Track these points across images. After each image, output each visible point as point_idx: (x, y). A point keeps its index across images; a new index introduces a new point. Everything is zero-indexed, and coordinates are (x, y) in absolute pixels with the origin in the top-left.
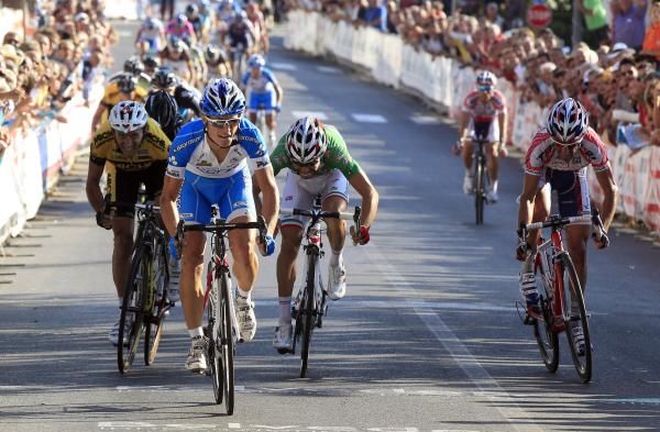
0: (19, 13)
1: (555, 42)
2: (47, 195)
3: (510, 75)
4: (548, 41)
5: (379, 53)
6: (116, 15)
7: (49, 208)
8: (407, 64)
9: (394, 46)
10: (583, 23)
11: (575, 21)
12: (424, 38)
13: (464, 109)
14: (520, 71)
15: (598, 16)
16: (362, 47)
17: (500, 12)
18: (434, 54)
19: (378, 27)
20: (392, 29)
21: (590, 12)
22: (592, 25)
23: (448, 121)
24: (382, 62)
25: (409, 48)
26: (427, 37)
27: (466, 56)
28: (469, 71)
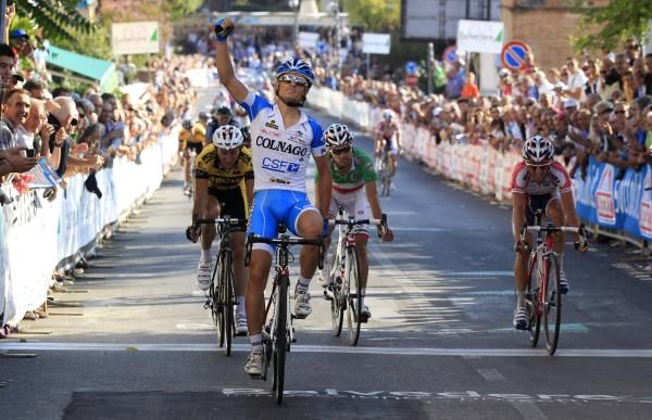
0: (148, 85)
1: (420, 93)
2: (164, 176)
3: (397, 110)
4: (417, 93)
5: (331, 101)
6: (198, 85)
7: (166, 184)
8: (346, 107)
9: (339, 97)
10: (434, 83)
11: (430, 83)
12: (353, 93)
13: (377, 131)
14: (403, 108)
15: (441, 81)
16: (322, 98)
17: (392, 78)
18: (359, 100)
19: (331, 87)
20: (338, 89)
21: (437, 78)
22: (438, 84)
23: (367, 135)
24: (333, 105)
25: (346, 98)
26: (355, 92)
27: (375, 101)
28: (378, 109)
